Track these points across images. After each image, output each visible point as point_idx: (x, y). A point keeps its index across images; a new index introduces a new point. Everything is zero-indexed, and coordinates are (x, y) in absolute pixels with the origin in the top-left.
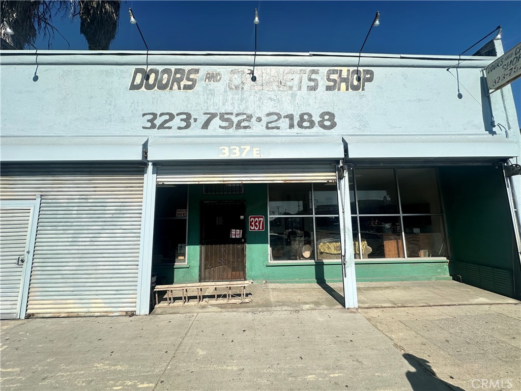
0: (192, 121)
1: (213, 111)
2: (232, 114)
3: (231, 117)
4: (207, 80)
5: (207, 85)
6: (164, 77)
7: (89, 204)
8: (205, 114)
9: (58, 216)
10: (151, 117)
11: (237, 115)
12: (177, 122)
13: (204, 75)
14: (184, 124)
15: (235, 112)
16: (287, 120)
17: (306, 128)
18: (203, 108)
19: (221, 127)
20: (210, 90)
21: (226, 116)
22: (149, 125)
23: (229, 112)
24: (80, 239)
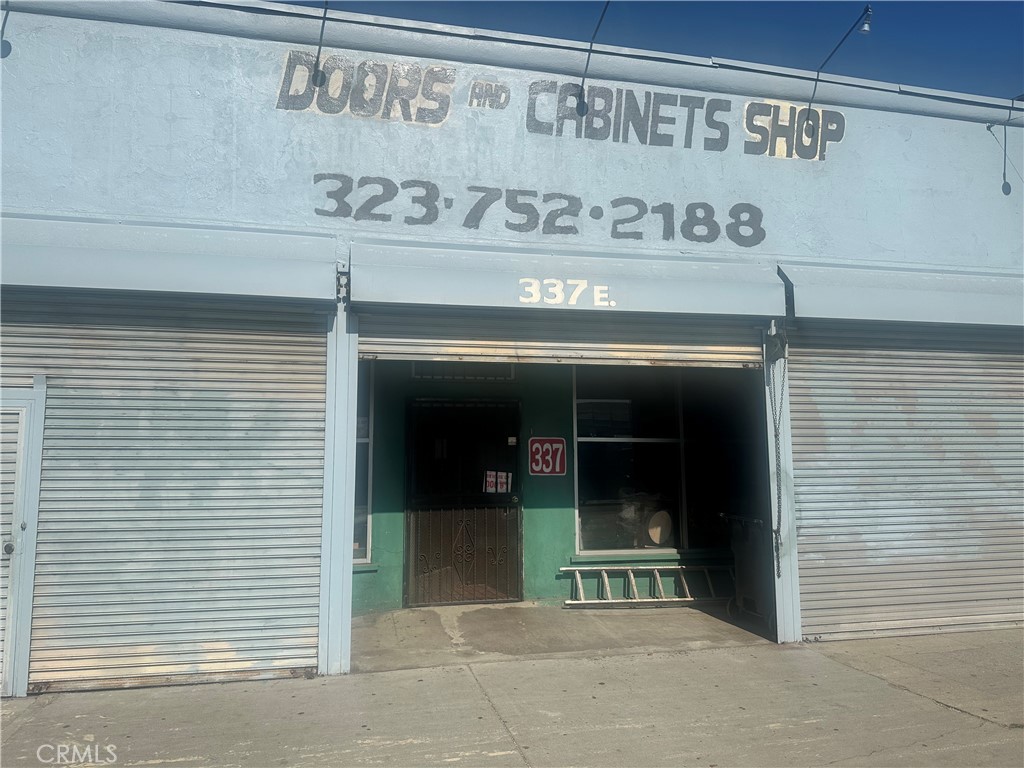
0: (440, 204)
1: (491, 185)
2: (534, 194)
3: (532, 202)
4: (475, 102)
5: (475, 114)
6: (367, 83)
7: (183, 404)
8: (472, 189)
9: (99, 433)
10: (336, 185)
11: (548, 198)
12: (403, 203)
13: (465, 88)
14: (420, 211)
15: (542, 191)
16: (660, 217)
17: (699, 239)
18: (467, 173)
19: (509, 225)
20: (482, 128)
21: (521, 200)
22: (331, 205)
23: (528, 189)
24: (164, 494)
